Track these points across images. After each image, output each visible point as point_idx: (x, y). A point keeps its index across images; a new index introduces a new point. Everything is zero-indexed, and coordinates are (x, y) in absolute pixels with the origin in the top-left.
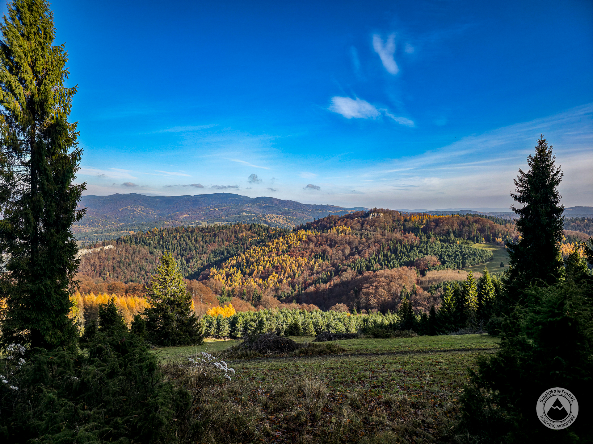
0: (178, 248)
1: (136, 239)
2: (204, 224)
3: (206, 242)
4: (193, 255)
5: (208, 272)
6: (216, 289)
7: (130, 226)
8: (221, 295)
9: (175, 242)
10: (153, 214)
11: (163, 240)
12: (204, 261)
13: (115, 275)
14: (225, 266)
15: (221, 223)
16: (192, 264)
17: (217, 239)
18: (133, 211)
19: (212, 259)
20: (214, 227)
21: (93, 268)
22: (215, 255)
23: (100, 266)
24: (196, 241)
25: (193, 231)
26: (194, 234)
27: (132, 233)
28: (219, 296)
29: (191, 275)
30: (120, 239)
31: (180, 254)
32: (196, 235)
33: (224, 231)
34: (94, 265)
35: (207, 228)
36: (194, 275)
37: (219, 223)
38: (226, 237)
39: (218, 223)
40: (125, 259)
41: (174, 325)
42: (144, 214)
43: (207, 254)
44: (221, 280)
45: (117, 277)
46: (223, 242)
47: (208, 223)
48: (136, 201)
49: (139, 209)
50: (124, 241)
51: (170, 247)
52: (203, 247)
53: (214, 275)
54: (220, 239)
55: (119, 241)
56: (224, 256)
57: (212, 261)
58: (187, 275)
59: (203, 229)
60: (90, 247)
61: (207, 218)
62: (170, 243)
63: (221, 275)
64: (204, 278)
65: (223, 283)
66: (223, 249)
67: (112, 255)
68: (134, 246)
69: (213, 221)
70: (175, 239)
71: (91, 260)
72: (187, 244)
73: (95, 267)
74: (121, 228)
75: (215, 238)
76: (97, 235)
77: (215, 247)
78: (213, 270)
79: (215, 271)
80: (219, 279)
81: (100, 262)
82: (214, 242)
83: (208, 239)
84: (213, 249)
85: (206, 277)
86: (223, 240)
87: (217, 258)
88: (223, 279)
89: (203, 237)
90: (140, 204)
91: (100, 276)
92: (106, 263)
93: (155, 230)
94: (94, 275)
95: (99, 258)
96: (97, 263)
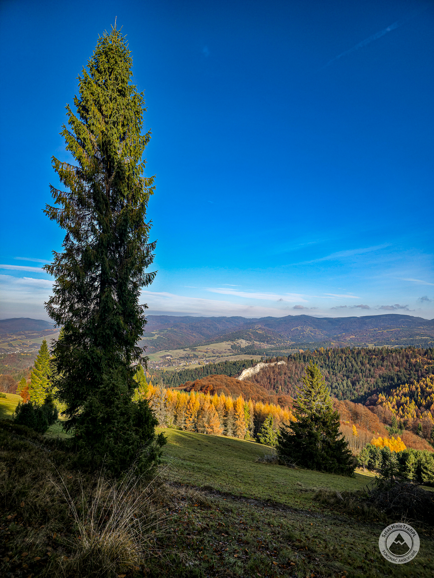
0: (344, 368)
1: (304, 357)
2: (371, 346)
3: (373, 365)
4: (359, 378)
5: (376, 398)
6: (385, 418)
7: (299, 345)
8: (391, 425)
9: (340, 362)
10: (320, 334)
11: (329, 359)
12: (371, 385)
13: (286, 389)
14: (395, 393)
15: (390, 346)
16: (358, 387)
17: (385, 363)
18: (303, 331)
19: (380, 384)
20: (382, 349)
21: (269, 381)
22: (383, 380)
23: (274, 379)
24: (362, 364)
25: (359, 353)
26: (360, 356)
27: (301, 351)
28: (388, 426)
29: (358, 399)
30: (291, 356)
31: (346, 376)
32: (363, 357)
33: (394, 355)
34: (269, 378)
35: (374, 350)
36: (361, 399)
37: (388, 346)
38: (396, 361)
39: (386, 346)
40: (295, 375)
41: (319, 445)
42: (313, 334)
43: (375, 378)
44: (391, 408)
45: (288, 392)
46: (393, 367)
47: (375, 345)
48: (305, 322)
49: (308, 330)
50: (294, 358)
51: (336, 368)
52: (370, 370)
53: (383, 403)
54: (389, 364)
55: (290, 358)
56: (394, 382)
57: (381, 386)
58: (353, 398)
59: (370, 351)
60: (266, 362)
61: (375, 340)
62: (336, 363)
63: (391, 403)
64: (371, 404)
65: (393, 412)
66: (392, 375)
67: (284, 370)
68: (303, 363)
69: (381, 344)
70: (340, 359)
71: (267, 373)
72: (352, 366)
73: (270, 380)
74: (292, 347)
75: (383, 362)
76: (273, 351)
77: (383, 371)
78: (382, 397)
79: (384, 397)
80: (389, 408)
81: (274, 376)
82: (382, 366)
83: (375, 363)
84: (381, 374)
85: (374, 403)
86: (392, 364)
87: (386, 384)
88: (393, 407)
89: (370, 359)
90: (309, 325)
91: (274, 389)
92: (279, 377)
93: (322, 349)
94: (270, 387)
95: (273, 372)
96: (272, 377)
